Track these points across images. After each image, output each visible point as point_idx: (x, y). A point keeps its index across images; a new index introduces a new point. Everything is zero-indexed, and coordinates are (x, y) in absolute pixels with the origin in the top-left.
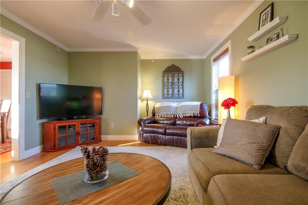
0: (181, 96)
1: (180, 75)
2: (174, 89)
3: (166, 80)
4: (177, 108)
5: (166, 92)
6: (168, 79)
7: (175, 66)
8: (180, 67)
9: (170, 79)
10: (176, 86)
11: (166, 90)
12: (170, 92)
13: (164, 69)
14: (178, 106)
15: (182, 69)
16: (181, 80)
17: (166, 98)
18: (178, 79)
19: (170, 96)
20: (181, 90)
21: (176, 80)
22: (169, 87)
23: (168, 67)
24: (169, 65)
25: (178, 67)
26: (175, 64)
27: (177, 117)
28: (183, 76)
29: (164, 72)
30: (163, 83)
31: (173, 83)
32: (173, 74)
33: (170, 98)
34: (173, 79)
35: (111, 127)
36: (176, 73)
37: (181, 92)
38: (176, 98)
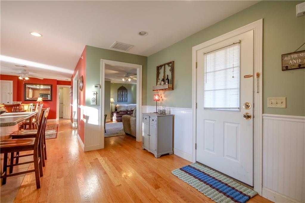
0: (126, 101)
1: (126, 91)
2: (123, 98)
3: (119, 93)
5: (119, 99)
6: (120, 93)
9: (121, 93)
10: (124, 96)
11: (119, 98)
12: (121, 99)
13: (118, 88)
14: (128, 106)
15: (127, 88)
16: (126, 94)
17: (119, 102)
18: (125, 93)
19: (121, 101)
20: (126, 98)
21: (124, 93)
22: (121, 97)
23: (120, 87)
24: (121, 86)
25: (125, 87)
26: (123, 86)
27: (128, 111)
28: (127, 92)
29: (118, 89)
30: (118, 95)
31: (122, 95)
32: (122, 91)
33: (121, 102)
34: (122, 93)
36: (124, 90)
37: (126, 99)
38: (124, 102)
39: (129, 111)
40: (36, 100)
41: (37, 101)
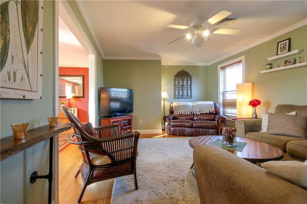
0: (189, 96)
1: (189, 79)
2: (184, 91)
3: (177, 83)
4: (193, 107)
5: (177, 93)
6: (179, 82)
7: (185, 71)
8: (188, 72)
9: (181, 82)
10: (185, 88)
11: (177, 92)
12: (181, 93)
13: (175, 74)
14: (193, 105)
15: (190, 74)
16: (189, 83)
17: (178, 98)
18: (187, 82)
19: (181, 96)
20: (189, 92)
21: (185, 83)
22: (180, 89)
23: (179, 72)
24: (180, 70)
25: (187, 72)
26: (184, 70)
27: (194, 114)
28: (191, 80)
29: (175, 76)
30: (175, 85)
31: (183, 86)
32: (183, 78)
33: (180, 98)
34: (183, 82)
35: (140, 123)
36: (185, 77)
37: (189, 93)
38: (186, 98)
39: (197, 115)
40: (65, 97)
41: (67, 98)
